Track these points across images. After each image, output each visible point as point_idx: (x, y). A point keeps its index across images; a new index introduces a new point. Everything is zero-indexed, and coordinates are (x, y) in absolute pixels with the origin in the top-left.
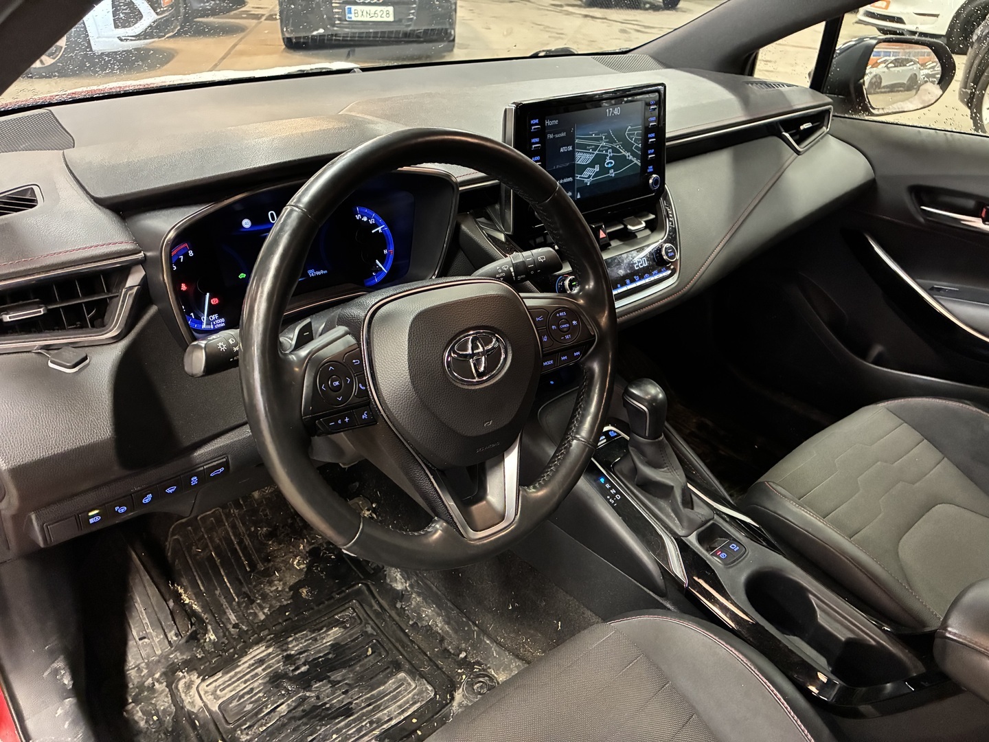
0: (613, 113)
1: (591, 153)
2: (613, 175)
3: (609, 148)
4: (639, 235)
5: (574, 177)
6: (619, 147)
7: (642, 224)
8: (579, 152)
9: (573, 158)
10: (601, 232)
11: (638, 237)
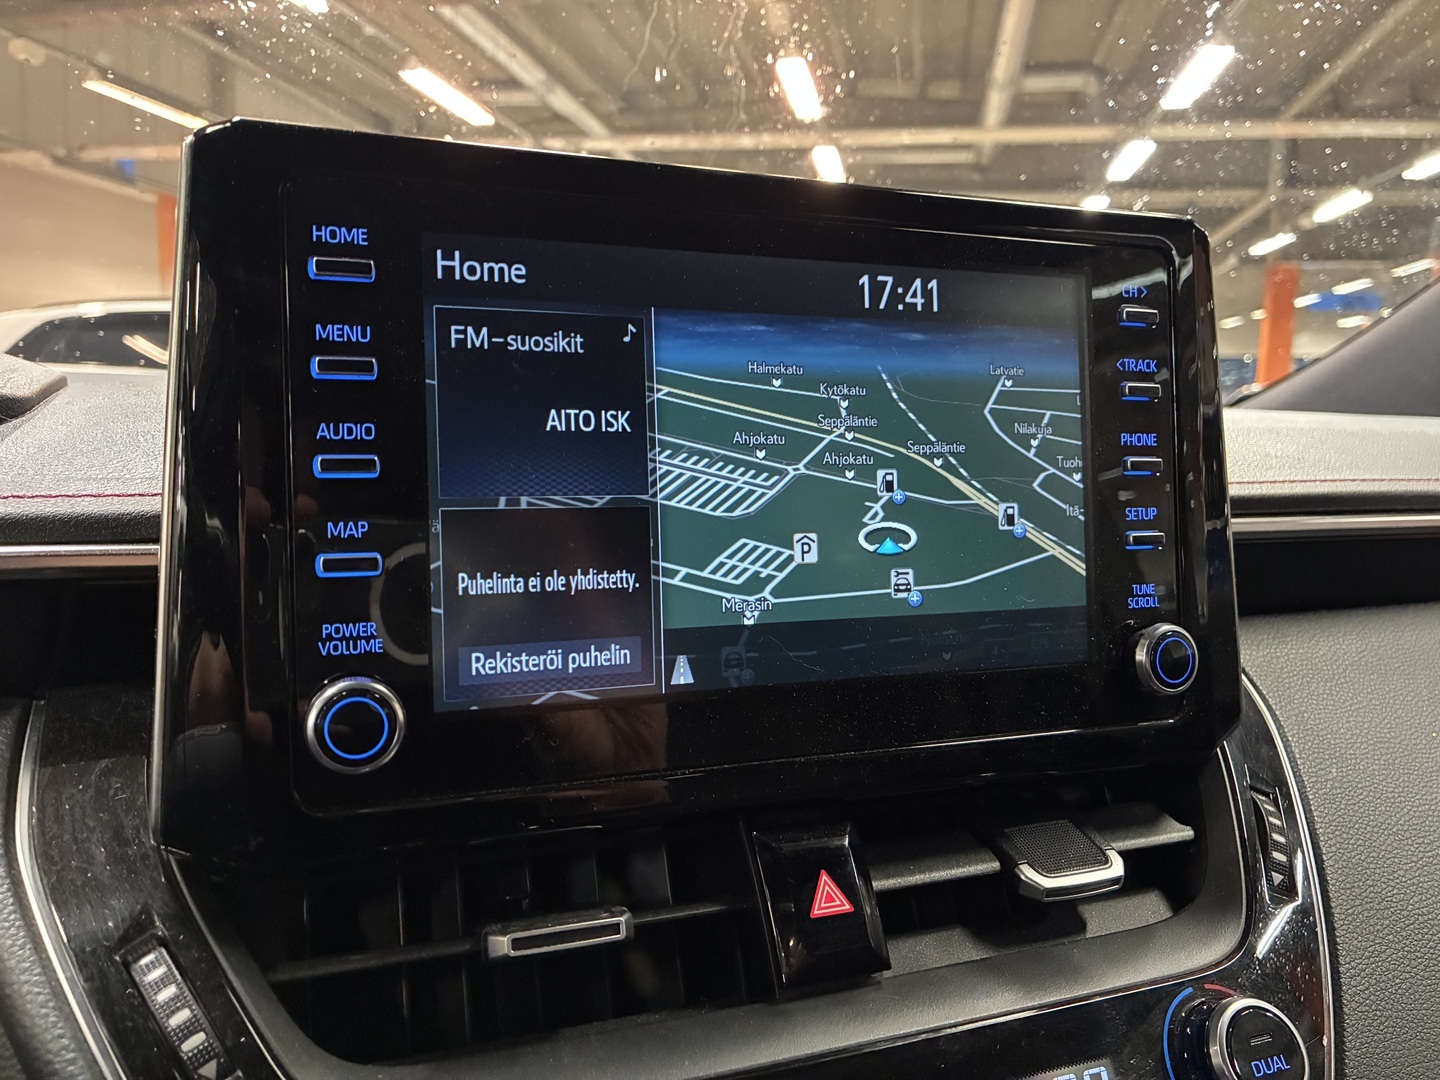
0: (895, 298)
1: (760, 469)
2: (914, 597)
3: (883, 462)
4: (1100, 921)
5: (643, 569)
6: (947, 466)
7: (1106, 861)
8: (677, 450)
9: (640, 475)
10: (826, 883)
11: (1093, 929)
